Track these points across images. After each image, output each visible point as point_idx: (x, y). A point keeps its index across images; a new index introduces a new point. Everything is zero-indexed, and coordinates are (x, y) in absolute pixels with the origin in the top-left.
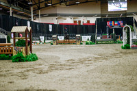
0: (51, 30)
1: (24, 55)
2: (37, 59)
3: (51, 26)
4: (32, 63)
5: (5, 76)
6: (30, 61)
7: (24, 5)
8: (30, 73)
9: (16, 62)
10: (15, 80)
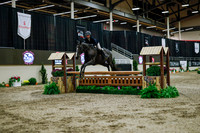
0: (197, 51)
1: (158, 88)
2: (177, 95)
3: (197, 45)
4: (170, 100)
5: (132, 117)
6: (168, 97)
7: (156, 16)
8: (168, 115)
9: (147, 97)
10: (146, 125)
